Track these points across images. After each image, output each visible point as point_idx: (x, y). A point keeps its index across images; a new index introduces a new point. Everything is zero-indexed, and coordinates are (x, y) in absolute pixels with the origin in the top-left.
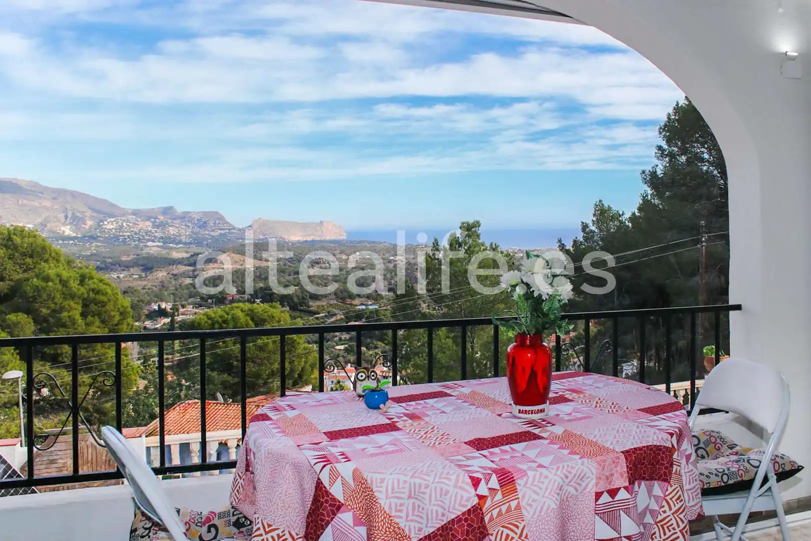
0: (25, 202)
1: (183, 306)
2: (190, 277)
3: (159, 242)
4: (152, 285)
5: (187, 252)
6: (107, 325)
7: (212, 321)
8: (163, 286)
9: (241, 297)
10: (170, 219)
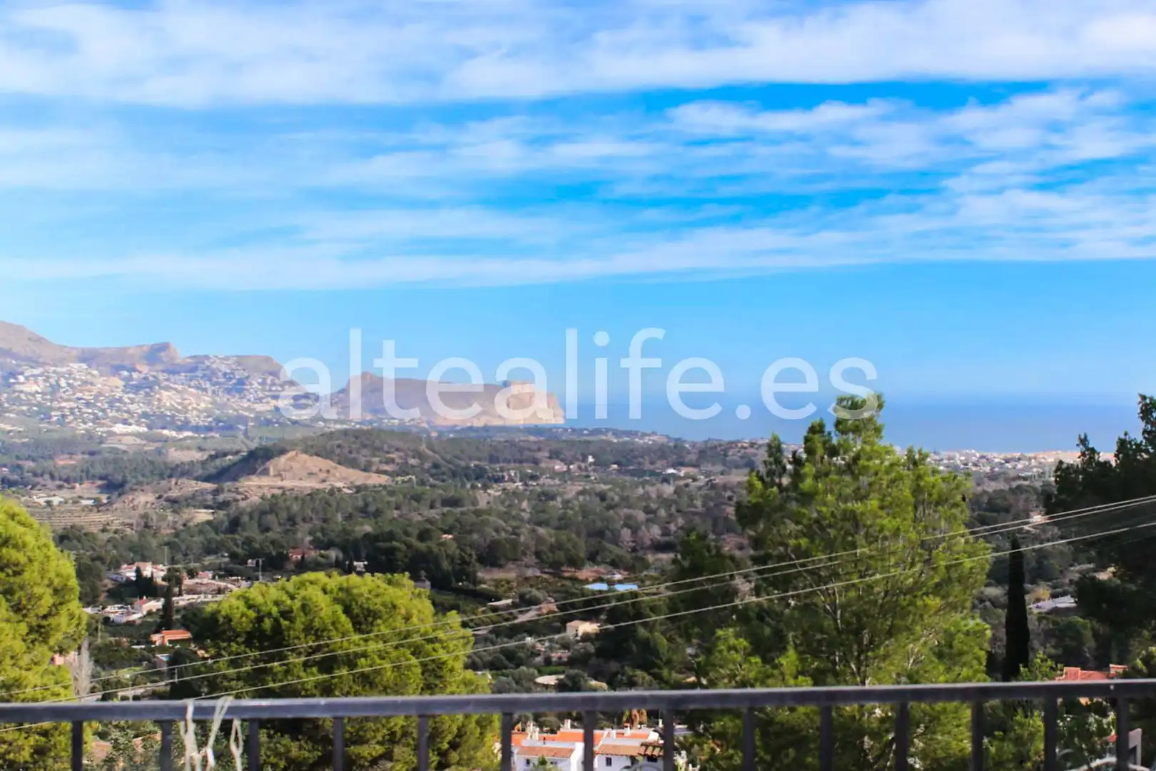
1: (192, 574)
2: (207, 507)
3: (139, 424)
4: (123, 524)
5: (200, 449)
6: (25, 616)
7: (259, 611)
8: (147, 526)
9: (322, 556)
10: (163, 371)
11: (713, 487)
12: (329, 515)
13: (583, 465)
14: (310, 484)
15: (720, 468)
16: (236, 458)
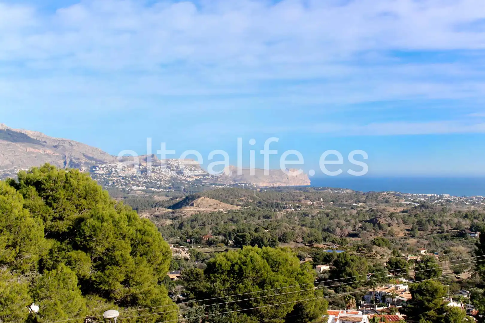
0: (32, 150)
2: (171, 219)
3: (142, 186)
5: (166, 196)
9: (216, 238)
11: (372, 211)
12: (218, 222)
13: (319, 202)
14: (211, 210)
15: (374, 203)
16: (181, 199)
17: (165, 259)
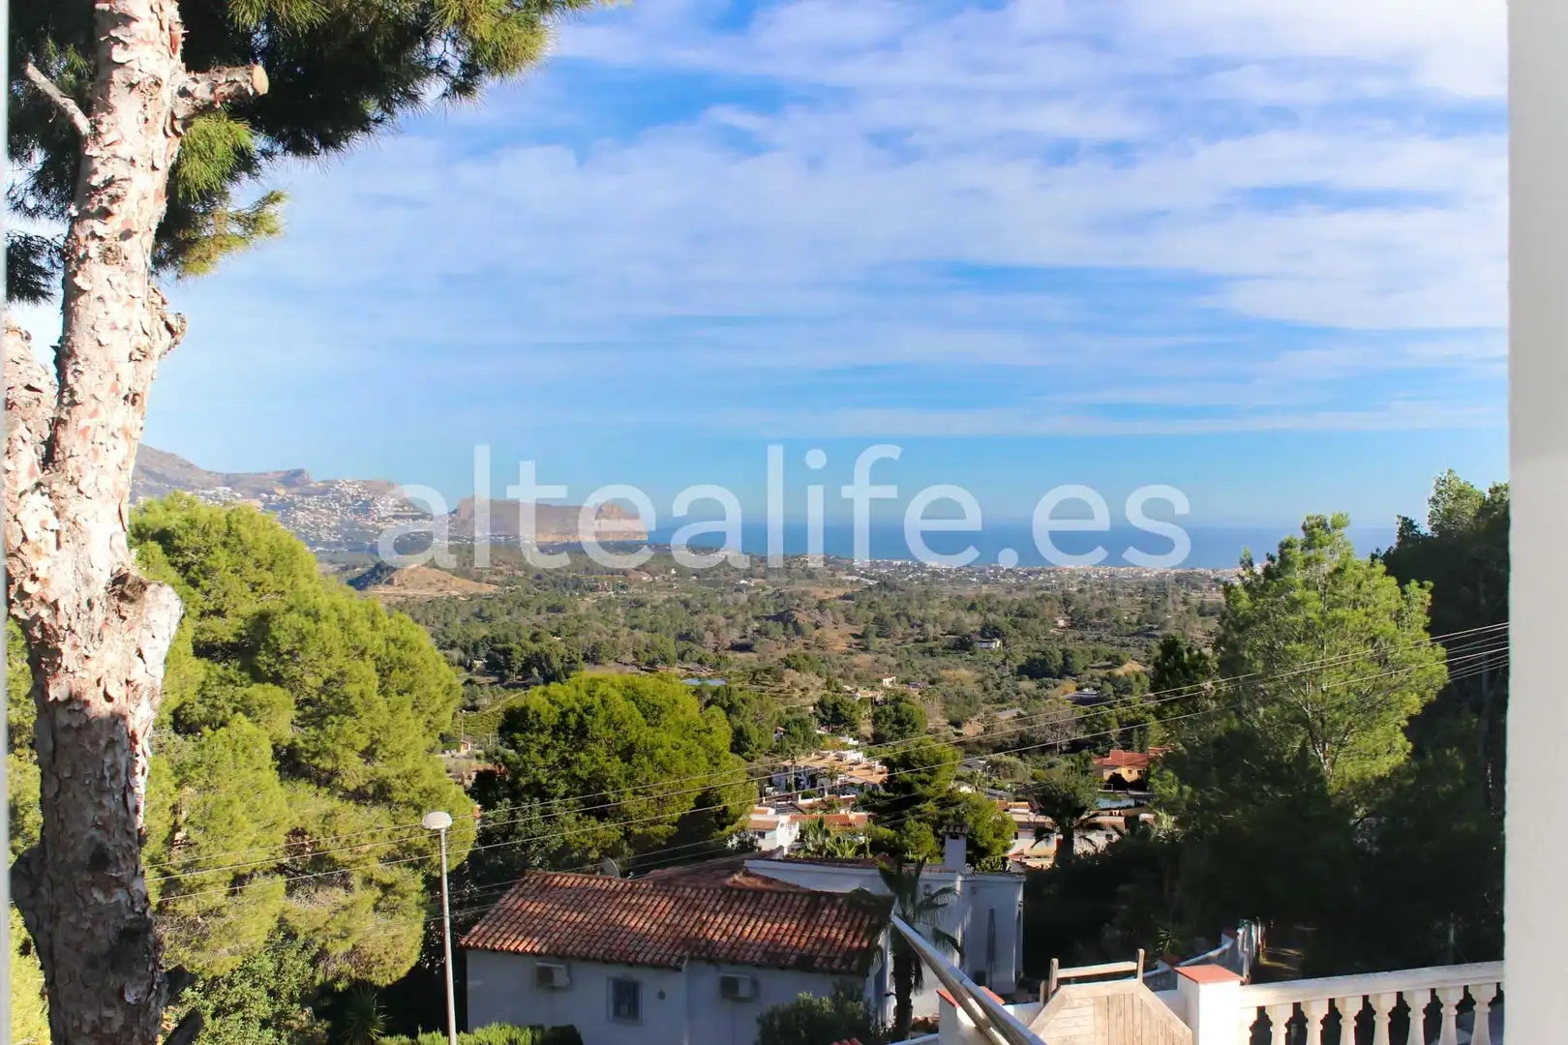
5: (331, 562)
9: (446, 655)
10: (298, 494)
11: (781, 595)
12: (449, 619)
13: (666, 576)
14: (430, 593)
15: (786, 579)
16: (364, 570)
17: (448, 701)
